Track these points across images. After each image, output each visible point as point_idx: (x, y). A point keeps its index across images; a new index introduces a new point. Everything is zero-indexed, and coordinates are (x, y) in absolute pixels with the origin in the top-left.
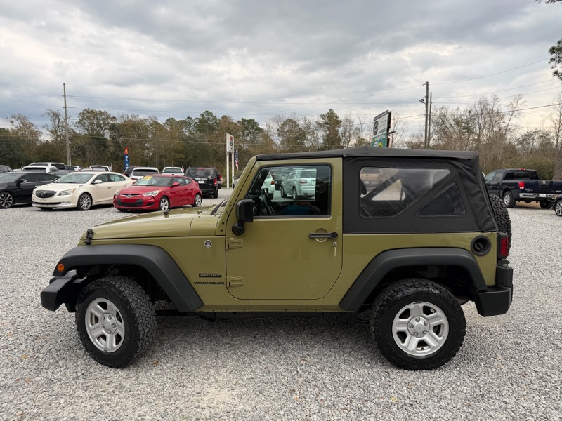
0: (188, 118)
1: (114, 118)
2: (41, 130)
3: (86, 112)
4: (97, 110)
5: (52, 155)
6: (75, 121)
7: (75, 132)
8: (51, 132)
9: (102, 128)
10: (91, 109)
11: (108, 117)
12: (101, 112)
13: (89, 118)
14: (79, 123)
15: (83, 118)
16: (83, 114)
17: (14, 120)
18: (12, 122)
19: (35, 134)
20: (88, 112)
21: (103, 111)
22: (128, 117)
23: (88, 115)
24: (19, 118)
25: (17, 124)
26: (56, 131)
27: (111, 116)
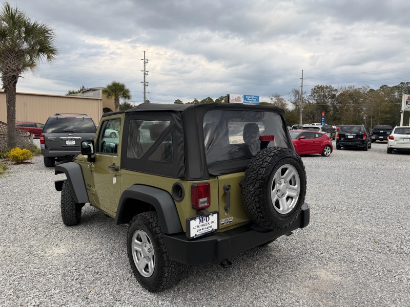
0: (402, 83)
1: (336, 90)
2: (288, 102)
3: (316, 88)
4: (325, 86)
5: (292, 118)
6: (309, 95)
7: (309, 103)
8: (293, 103)
9: (326, 98)
10: (320, 85)
11: (332, 90)
12: (327, 86)
13: (317, 92)
14: (311, 95)
15: (314, 92)
16: (315, 89)
17: (273, 98)
18: (272, 99)
19: (284, 105)
20: (318, 88)
21: (328, 86)
22: (345, 88)
23: (318, 90)
24: (276, 96)
25: (274, 100)
26: (296, 102)
27: (334, 89)
